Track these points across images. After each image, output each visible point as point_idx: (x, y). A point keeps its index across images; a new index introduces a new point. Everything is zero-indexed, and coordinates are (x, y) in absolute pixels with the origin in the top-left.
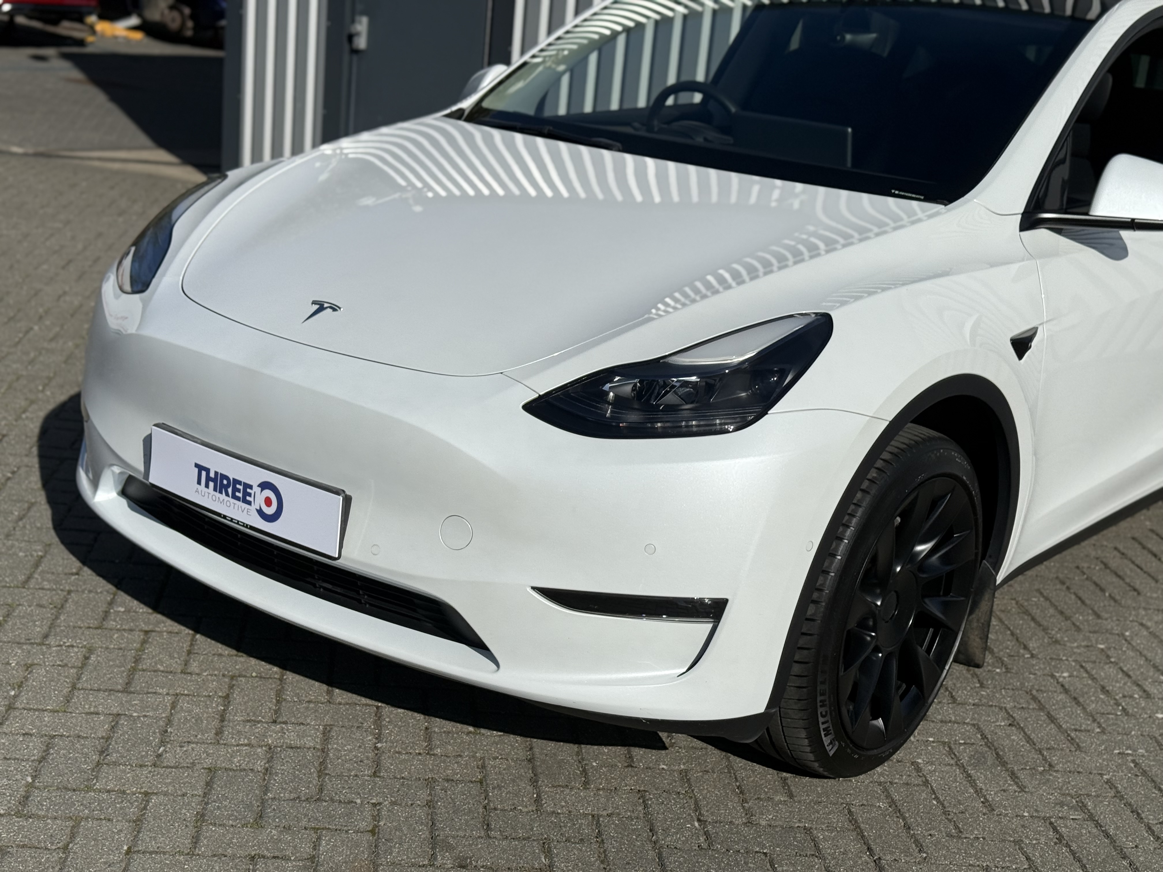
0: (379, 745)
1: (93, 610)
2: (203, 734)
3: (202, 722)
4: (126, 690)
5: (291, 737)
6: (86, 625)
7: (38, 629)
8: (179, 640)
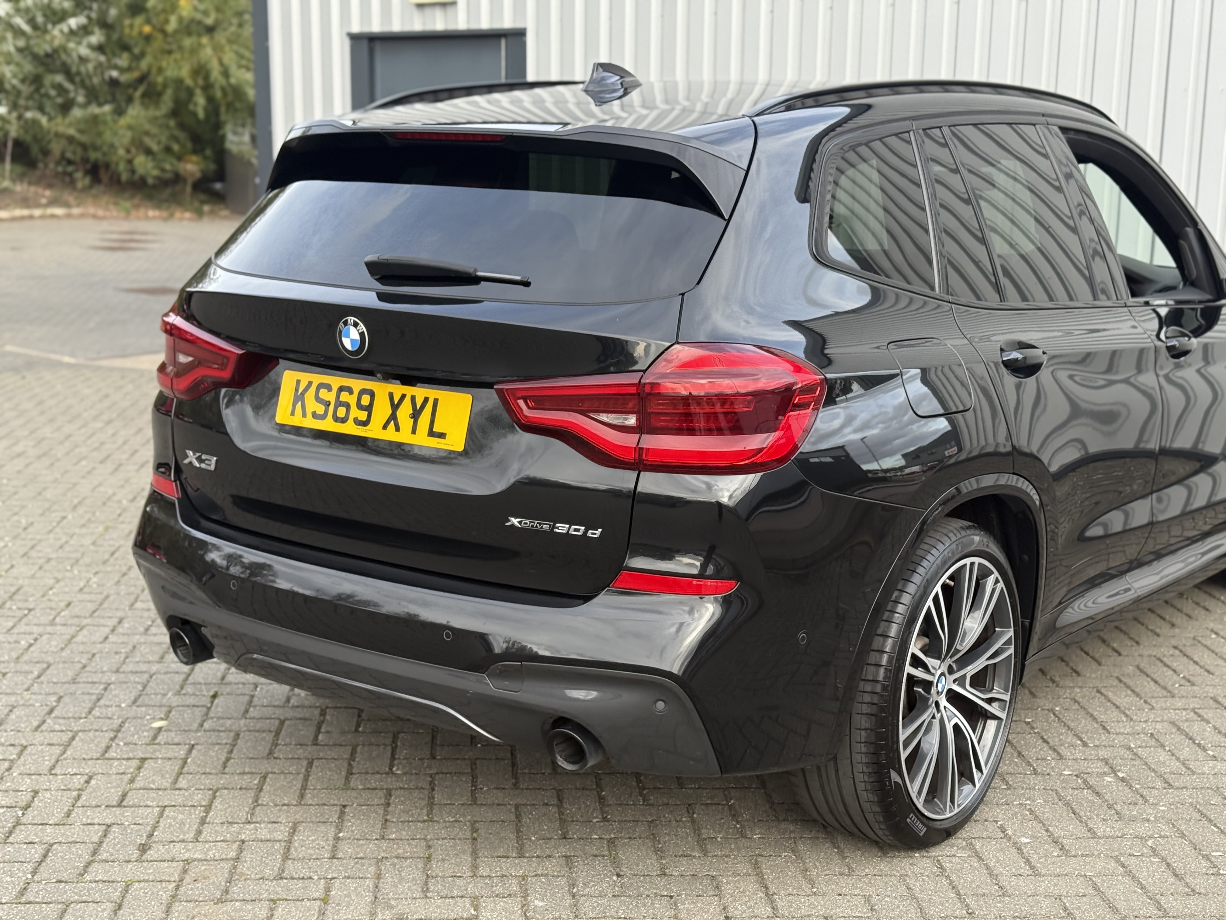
0: (341, 835)
1: (97, 746)
2: (184, 835)
3: (184, 825)
4: (119, 805)
5: (264, 832)
6: (89, 757)
7: (47, 763)
8: (171, 765)
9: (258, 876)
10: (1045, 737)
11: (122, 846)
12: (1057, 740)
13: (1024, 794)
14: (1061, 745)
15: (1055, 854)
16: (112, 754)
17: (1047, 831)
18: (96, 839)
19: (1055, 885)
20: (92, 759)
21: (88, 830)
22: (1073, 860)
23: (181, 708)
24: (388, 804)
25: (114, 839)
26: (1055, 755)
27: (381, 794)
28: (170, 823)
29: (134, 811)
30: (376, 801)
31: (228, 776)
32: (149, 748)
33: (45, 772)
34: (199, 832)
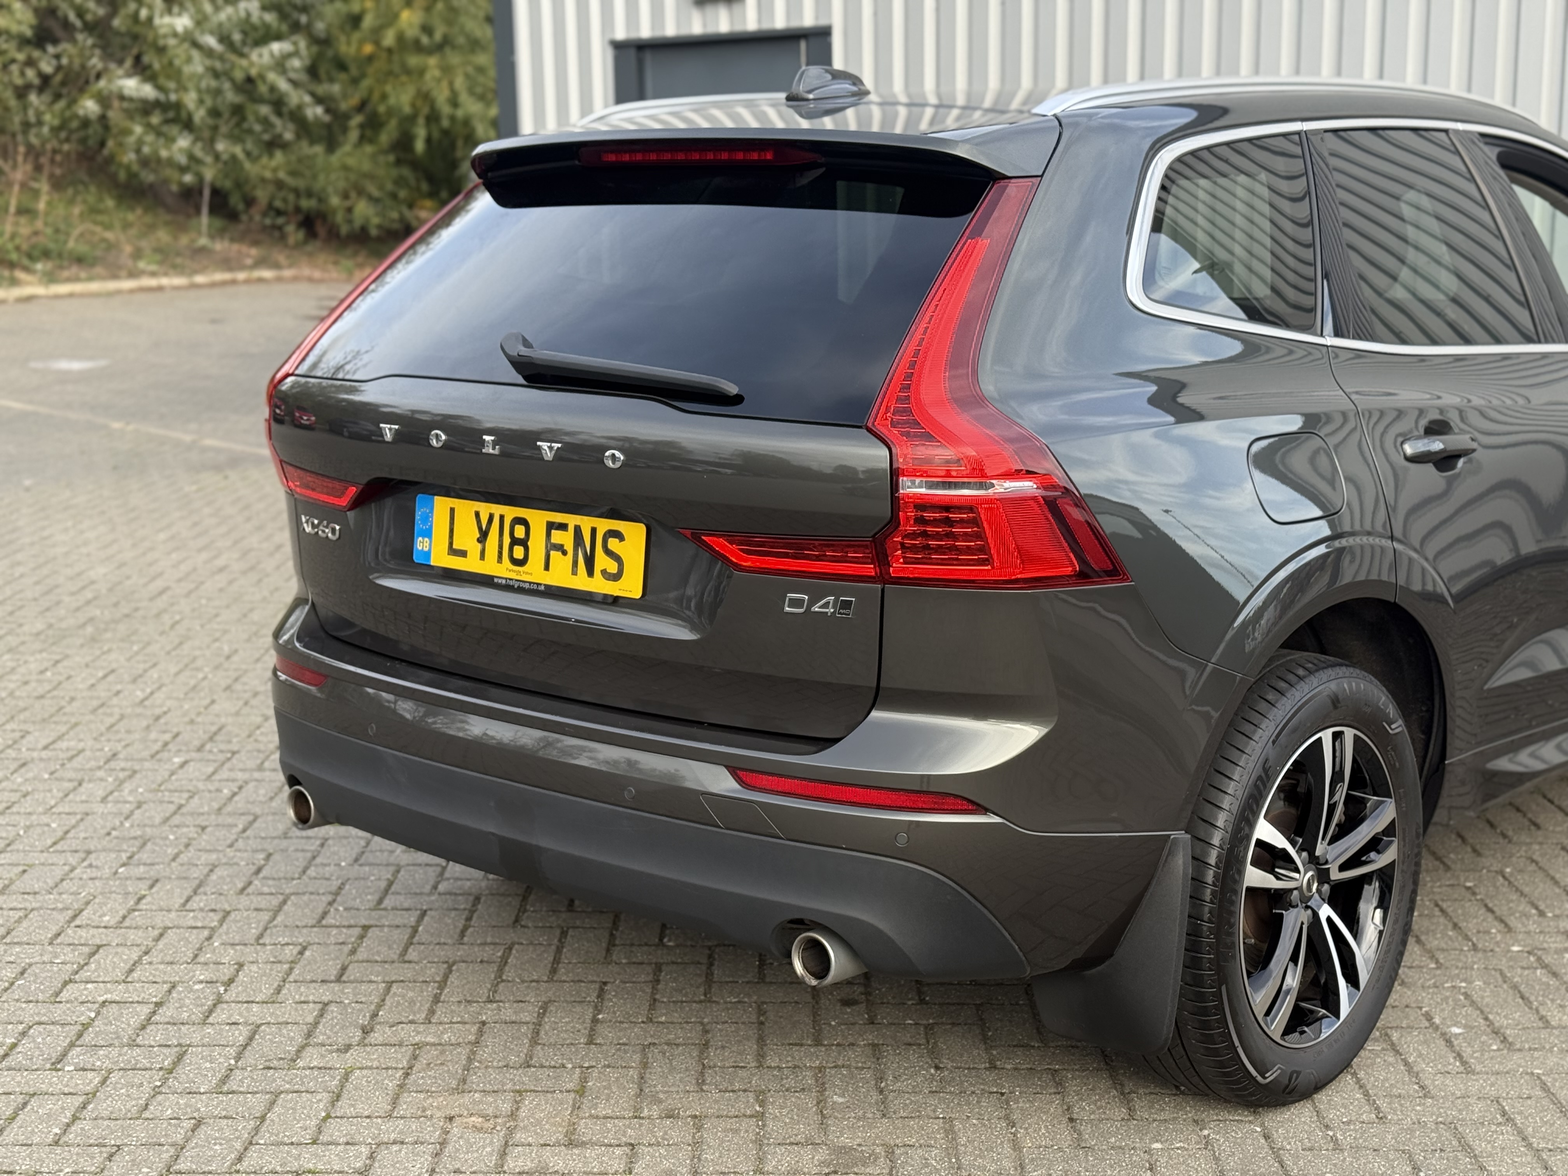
9: (501, 1064)
10: (1490, 905)
11: (342, 1028)
12: (1505, 908)
13: (1458, 975)
14: (1512, 914)
15: (1495, 1047)
16: (329, 920)
17: (1486, 1019)
18: (310, 1019)
19: (1492, 1085)
20: (306, 926)
21: (303, 1010)
22: (1516, 1056)
23: (411, 868)
24: (658, 981)
25: (332, 1019)
26: (1501, 927)
27: (649, 969)
28: (398, 1003)
29: (356, 987)
30: (643, 978)
31: (466, 947)
32: (373, 913)
33: (252, 942)
34: (432, 1012)
